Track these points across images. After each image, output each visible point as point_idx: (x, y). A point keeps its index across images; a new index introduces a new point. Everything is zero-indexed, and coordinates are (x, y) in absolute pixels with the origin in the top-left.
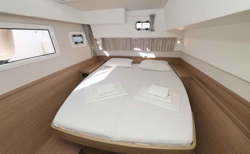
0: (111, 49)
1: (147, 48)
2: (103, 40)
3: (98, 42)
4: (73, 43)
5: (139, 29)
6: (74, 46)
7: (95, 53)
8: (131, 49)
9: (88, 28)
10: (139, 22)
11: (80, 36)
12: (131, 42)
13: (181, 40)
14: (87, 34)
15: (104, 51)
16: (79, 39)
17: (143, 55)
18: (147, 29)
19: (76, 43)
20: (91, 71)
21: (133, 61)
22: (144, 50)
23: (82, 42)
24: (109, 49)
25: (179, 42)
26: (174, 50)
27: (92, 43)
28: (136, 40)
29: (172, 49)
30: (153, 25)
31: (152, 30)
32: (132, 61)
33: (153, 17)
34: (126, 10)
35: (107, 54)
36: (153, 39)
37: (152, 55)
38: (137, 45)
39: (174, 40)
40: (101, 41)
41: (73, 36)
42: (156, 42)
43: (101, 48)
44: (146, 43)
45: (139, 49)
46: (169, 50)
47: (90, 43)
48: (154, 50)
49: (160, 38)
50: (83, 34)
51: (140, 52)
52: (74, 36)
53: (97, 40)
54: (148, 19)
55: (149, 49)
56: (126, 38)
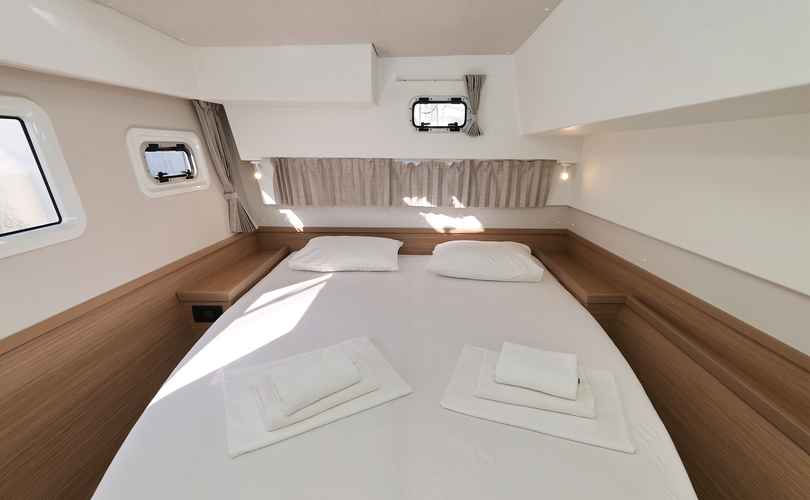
0: (315, 199)
1: (454, 198)
2: (281, 166)
3: (258, 176)
4: (148, 180)
5: (424, 128)
6: (153, 191)
7: (244, 218)
8: (393, 201)
9: (214, 118)
10: (424, 101)
11: (180, 147)
12: (393, 177)
13: (573, 168)
14: (213, 147)
15: (282, 211)
16: (175, 162)
17: (438, 222)
18: (454, 128)
19: (162, 178)
20: (232, 293)
21: (401, 244)
22: (442, 205)
23: (189, 175)
24: (303, 200)
25: (565, 176)
26: (547, 204)
27: (230, 178)
28: (411, 166)
29: (540, 200)
30: (475, 111)
31: (475, 132)
32: (396, 244)
33: (475, 83)
34: (378, 52)
35: (295, 220)
36: (474, 166)
37: (472, 224)
38: (414, 186)
39: (548, 167)
40: (271, 169)
41: (147, 150)
42: (486, 175)
43: (269, 199)
44: (448, 177)
45: (424, 202)
46: (532, 203)
47: (226, 180)
48: (477, 204)
49: (501, 162)
50: (195, 143)
51: (427, 210)
52: (153, 147)
53: (252, 166)
54: (460, 90)
55: (460, 201)
56: (373, 160)
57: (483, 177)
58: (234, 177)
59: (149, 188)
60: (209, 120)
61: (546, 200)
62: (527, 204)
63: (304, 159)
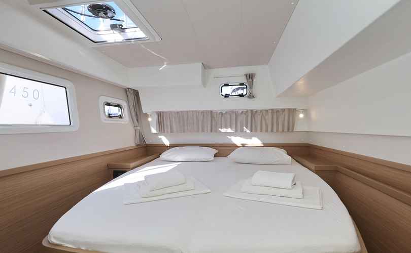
0: (175, 130)
1: (244, 128)
2: (160, 116)
3: (150, 119)
4: (106, 118)
5: (226, 96)
6: (105, 120)
7: (142, 138)
8: (213, 129)
9: (134, 96)
10: (227, 85)
11: (118, 106)
12: (213, 119)
13: (305, 111)
14: (132, 107)
15: (160, 137)
16: (115, 111)
17: (237, 140)
18: (242, 95)
19: (110, 116)
20: (132, 165)
21: (217, 151)
22: (239, 132)
23: (120, 117)
24: (169, 130)
25: (301, 116)
26: (295, 130)
27: (137, 120)
28: (221, 113)
29: (290, 129)
30: (251, 87)
31: (251, 96)
32: (215, 151)
33: (250, 77)
34: (205, 67)
35: (166, 142)
36: (253, 113)
37: (255, 142)
38: (223, 123)
39: (292, 112)
40: (156, 117)
41: (106, 105)
42: (259, 117)
43: (154, 131)
44: (240, 119)
45: (229, 130)
46: (286, 129)
47: (135, 120)
48: (256, 131)
49: (267, 111)
50: (124, 104)
51: (230, 134)
52: (108, 104)
53: (148, 115)
54: (244, 80)
55: (247, 128)
56: (203, 112)
57: (258, 118)
58: (139, 121)
59: (104, 119)
60: (131, 97)
61: (293, 129)
62: (283, 131)
63: (171, 112)
